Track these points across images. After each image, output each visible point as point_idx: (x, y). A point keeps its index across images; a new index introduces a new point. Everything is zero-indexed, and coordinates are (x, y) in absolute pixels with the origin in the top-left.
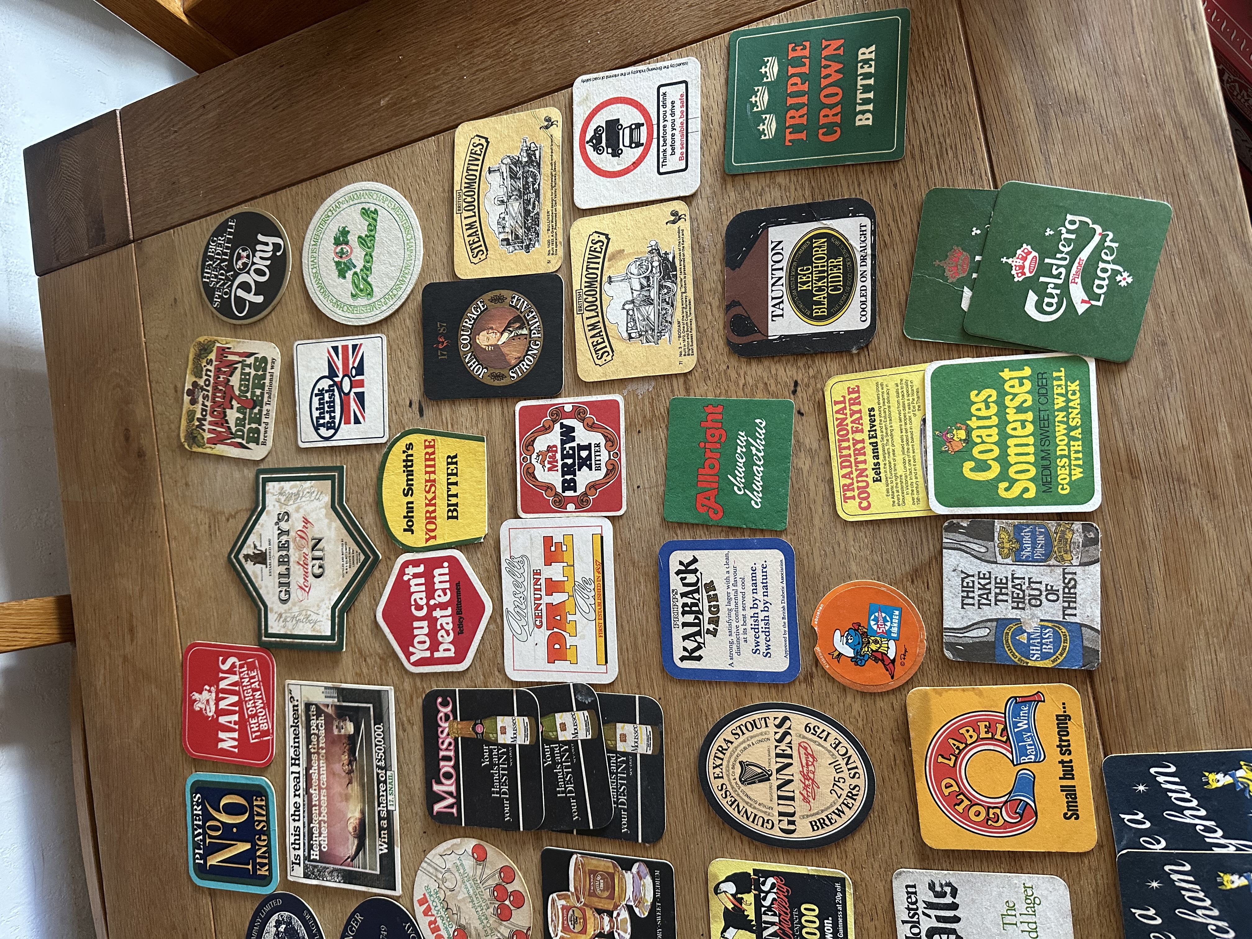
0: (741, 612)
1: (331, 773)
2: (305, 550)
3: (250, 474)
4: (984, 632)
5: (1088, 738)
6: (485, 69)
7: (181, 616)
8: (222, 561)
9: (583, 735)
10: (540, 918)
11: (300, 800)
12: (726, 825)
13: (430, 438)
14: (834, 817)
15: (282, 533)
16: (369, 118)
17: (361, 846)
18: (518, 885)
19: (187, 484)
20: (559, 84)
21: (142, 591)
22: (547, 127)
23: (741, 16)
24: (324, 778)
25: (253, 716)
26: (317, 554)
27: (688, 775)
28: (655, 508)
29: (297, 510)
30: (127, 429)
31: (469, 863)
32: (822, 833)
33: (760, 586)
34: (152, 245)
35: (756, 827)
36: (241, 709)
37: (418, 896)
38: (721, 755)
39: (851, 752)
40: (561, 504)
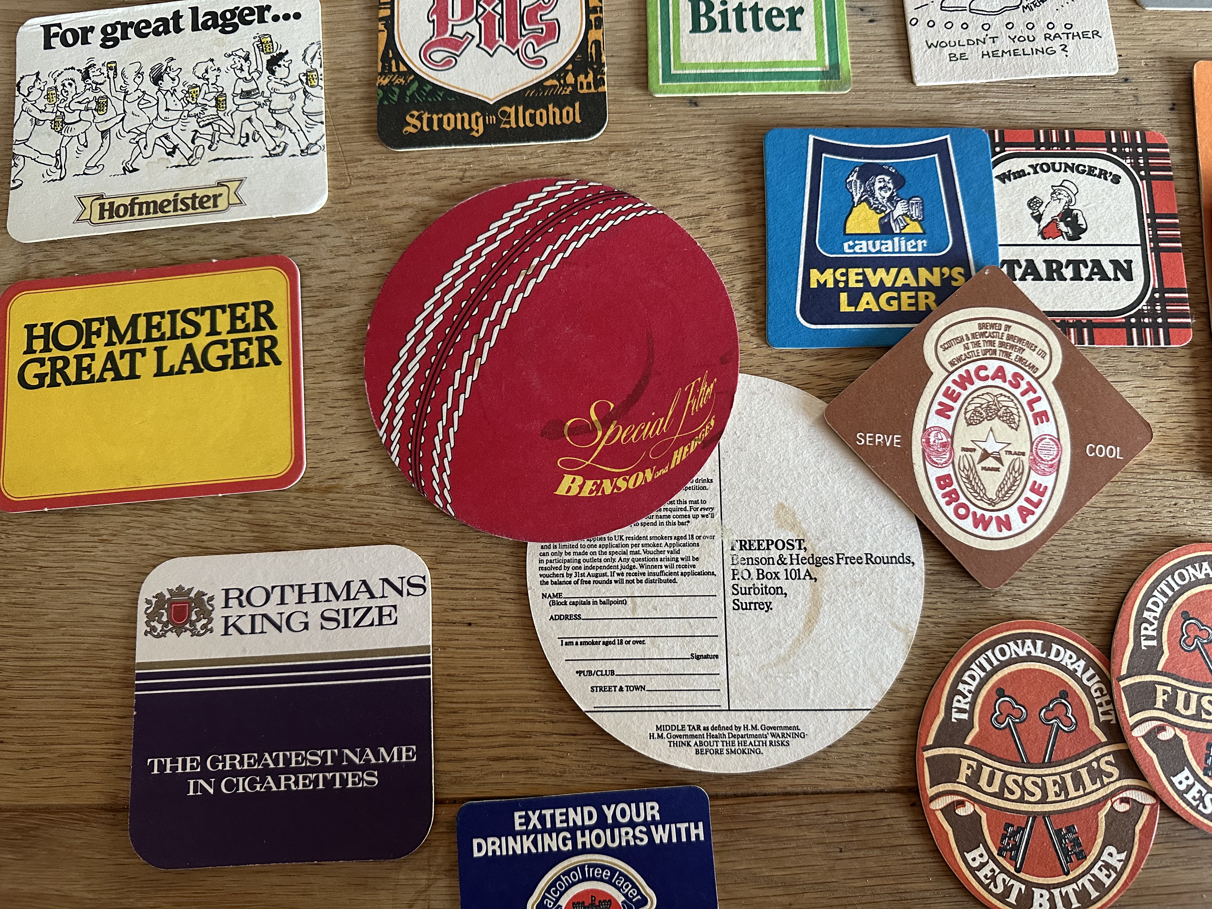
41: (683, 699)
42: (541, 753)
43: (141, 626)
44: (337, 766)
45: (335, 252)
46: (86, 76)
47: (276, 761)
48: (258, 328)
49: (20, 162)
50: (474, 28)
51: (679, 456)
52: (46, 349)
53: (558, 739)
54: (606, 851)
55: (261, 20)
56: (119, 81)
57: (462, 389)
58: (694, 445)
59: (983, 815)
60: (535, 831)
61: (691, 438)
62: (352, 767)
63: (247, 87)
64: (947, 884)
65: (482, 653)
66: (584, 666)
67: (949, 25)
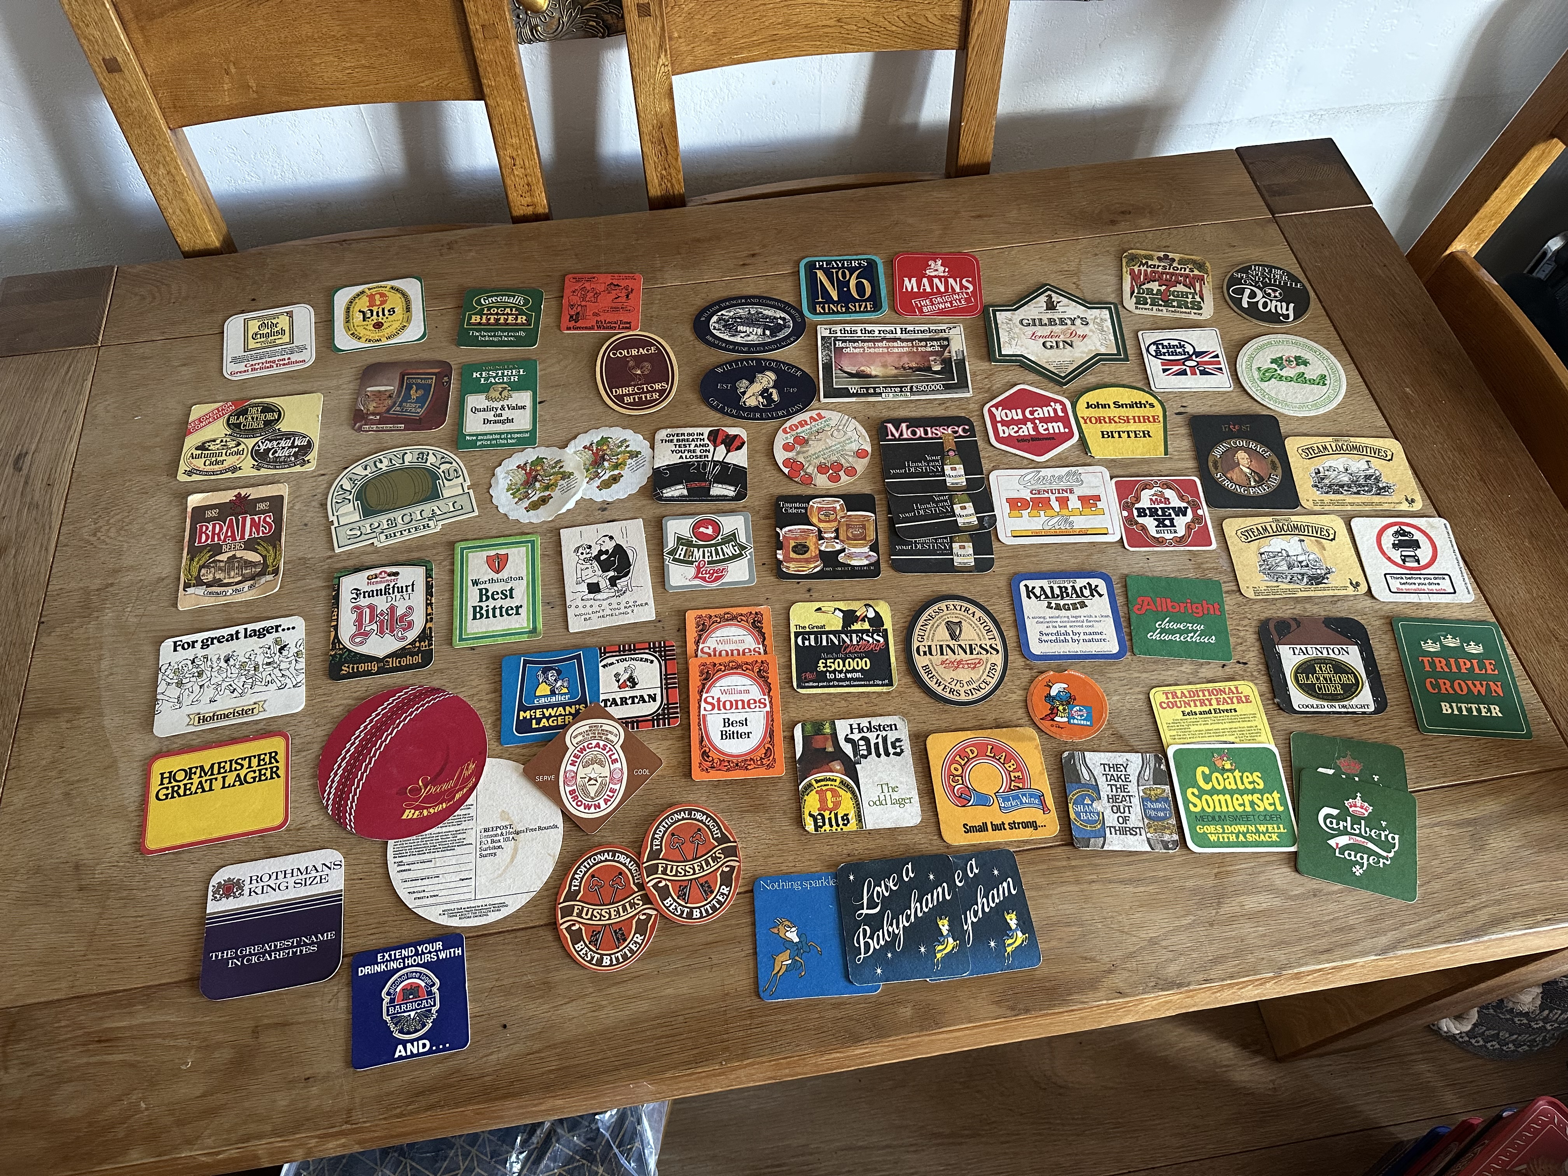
0: (1068, 625)
1: (900, 355)
2: (1062, 336)
3: (1112, 298)
4: (1087, 777)
5: (1023, 841)
6: (1443, 459)
7: (996, 251)
8: (1043, 280)
9: (961, 521)
10: (823, 493)
11: (876, 334)
12: (913, 613)
13: (1161, 419)
14: (935, 680)
15: (1073, 321)
16: (1394, 380)
17: (851, 375)
18: (844, 478)
19: (1096, 255)
20: (1441, 509)
21: (1009, 223)
22: (1407, 500)
23: (1510, 630)
24: (896, 350)
25: (931, 301)
26: (1061, 344)
27: (944, 589)
28: (1134, 570)
29: (1091, 330)
30: (1130, 213)
31: (855, 447)
32: (922, 672)
33: (1090, 637)
34: (1273, 229)
35: (917, 631)
36: (935, 294)
37: (823, 413)
38: (963, 609)
39: (983, 691)
40: (1127, 507)
41: (456, 898)
42: (391, 929)
43: (210, 897)
44: (299, 945)
45: (308, 728)
46: (193, 662)
47: (270, 947)
48: (271, 763)
49: (160, 702)
50: (375, 627)
51: (458, 796)
52: (170, 782)
53: (399, 922)
54: (418, 965)
55: (277, 631)
56: (209, 663)
57: (361, 779)
58: (465, 790)
59: (583, 928)
60: (387, 961)
61: (464, 787)
62: (306, 944)
63: (269, 660)
64: (568, 960)
65: (366, 891)
66: (412, 890)
67: (584, 607)
